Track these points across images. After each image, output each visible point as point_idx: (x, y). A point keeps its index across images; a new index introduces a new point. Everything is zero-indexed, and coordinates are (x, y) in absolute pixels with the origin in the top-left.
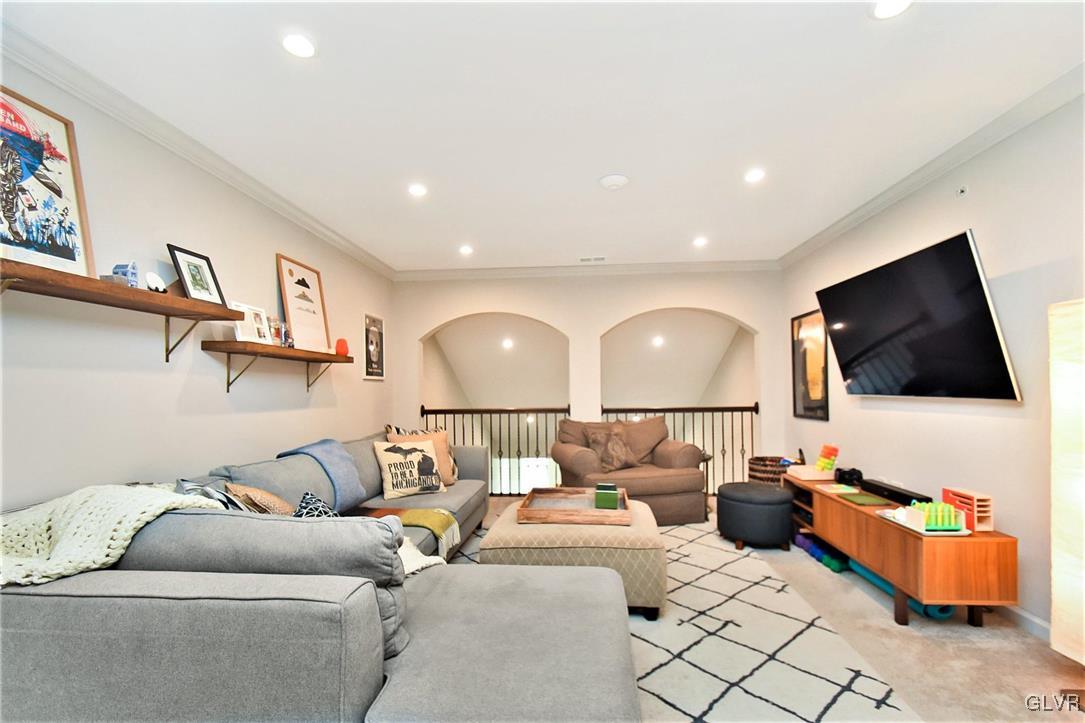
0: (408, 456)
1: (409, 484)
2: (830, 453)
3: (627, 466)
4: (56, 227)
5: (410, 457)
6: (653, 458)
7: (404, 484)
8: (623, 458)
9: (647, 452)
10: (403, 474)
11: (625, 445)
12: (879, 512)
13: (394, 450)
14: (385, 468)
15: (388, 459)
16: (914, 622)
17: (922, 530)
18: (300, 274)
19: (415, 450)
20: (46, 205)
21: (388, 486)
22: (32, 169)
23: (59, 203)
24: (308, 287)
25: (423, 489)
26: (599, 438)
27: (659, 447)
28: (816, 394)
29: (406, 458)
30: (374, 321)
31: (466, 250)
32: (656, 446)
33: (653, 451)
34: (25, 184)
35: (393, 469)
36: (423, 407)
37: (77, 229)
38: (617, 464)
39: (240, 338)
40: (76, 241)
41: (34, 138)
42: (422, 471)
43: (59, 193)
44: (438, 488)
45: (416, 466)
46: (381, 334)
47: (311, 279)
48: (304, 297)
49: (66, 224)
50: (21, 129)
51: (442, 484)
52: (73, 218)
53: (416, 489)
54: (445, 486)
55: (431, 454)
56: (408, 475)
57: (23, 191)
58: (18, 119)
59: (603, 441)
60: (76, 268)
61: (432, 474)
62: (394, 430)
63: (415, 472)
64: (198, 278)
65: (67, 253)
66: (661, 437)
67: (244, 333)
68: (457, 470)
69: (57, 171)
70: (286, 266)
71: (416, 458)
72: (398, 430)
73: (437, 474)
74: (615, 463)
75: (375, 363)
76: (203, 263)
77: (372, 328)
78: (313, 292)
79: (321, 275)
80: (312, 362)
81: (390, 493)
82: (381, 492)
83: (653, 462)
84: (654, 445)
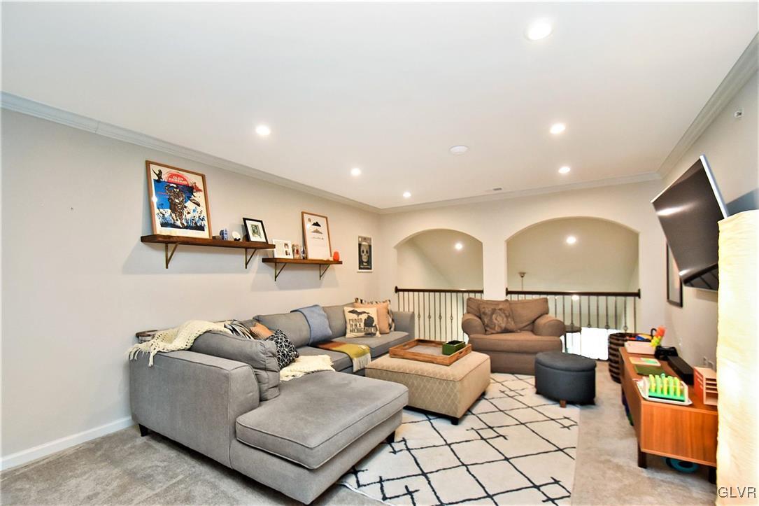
1: (359, 331)
3: (506, 331)
4: (197, 219)
5: (360, 316)
6: (533, 326)
7: (356, 331)
8: (503, 325)
9: (528, 323)
10: (356, 325)
11: (507, 317)
13: (354, 312)
14: (348, 321)
15: (350, 316)
17: (646, 396)
18: (315, 220)
19: (364, 312)
20: (194, 211)
21: (348, 331)
22: (189, 198)
23: (199, 209)
24: (319, 226)
25: (366, 334)
26: (487, 311)
27: (538, 321)
29: (358, 317)
30: (365, 239)
31: (407, 195)
32: (537, 318)
33: (534, 322)
34: (186, 205)
35: (351, 322)
36: (396, 287)
37: (206, 219)
38: (497, 329)
39: (276, 256)
40: (205, 223)
41: (190, 185)
42: (366, 324)
43: (199, 205)
44: (375, 334)
45: (363, 321)
46: (370, 246)
47: (321, 221)
48: (317, 231)
49: (201, 217)
50: (185, 183)
51: (378, 333)
52: (204, 214)
53: (362, 334)
54: (381, 333)
55: (374, 315)
56: (358, 326)
57: (186, 207)
58: (185, 180)
60: (204, 235)
61: (372, 326)
62: (359, 301)
64: (256, 231)
65: (201, 228)
66: (542, 312)
67: (279, 254)
68: (393, 325)
69: (199, 197)
70: (306, 217)
71: (364, 317)
72: (361, 301)
73: (375, 326)
74: (496, 329)
75: (366, 262)
76: (260, 223)
77: (364, 243)
78: (323, 228)
79: (329, 219)
80: (322, 265)
81: (349, 335)
82: (344, 334)
83: (533, 331)
84: (535, 317)
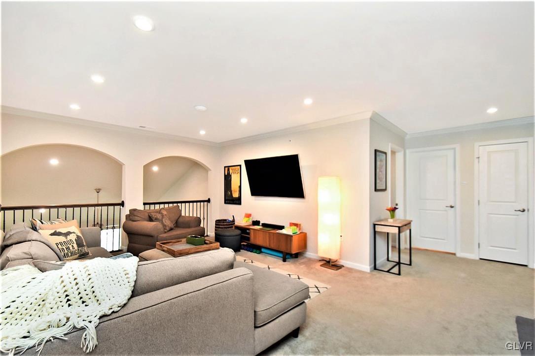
0: (68, 237)
1: (72, 254)
2: (248, 216)
3: (171, 229)
7: (70, 254)
8: (170, 225)
9: (176, 222)
10: (68, 248)
12: (277, 232)
13: (55, 234)
14: (54, 246)
15: (55, 240)
16: (289, 260)
17: (291, 234)
19: (70, 233)
25: (80, 256)
26: (158, 217)
28: (236, 195)
29: (67, 238)
32: (179, 218)
33: (178, 221)
35: (60, 246)
38: (168, 229)
42: (78, 245)
44: (88, 254)
45: (75, 242)
51: (89, 252)
56: (71, 248)
59: (160, 218)
61: (84, 246)
62: (39, 222)
63: (75, 246)
66: (179, 215)
71: (73, 237)
72: (41, 222)
73: (86, 246)
84: (177, 218)
